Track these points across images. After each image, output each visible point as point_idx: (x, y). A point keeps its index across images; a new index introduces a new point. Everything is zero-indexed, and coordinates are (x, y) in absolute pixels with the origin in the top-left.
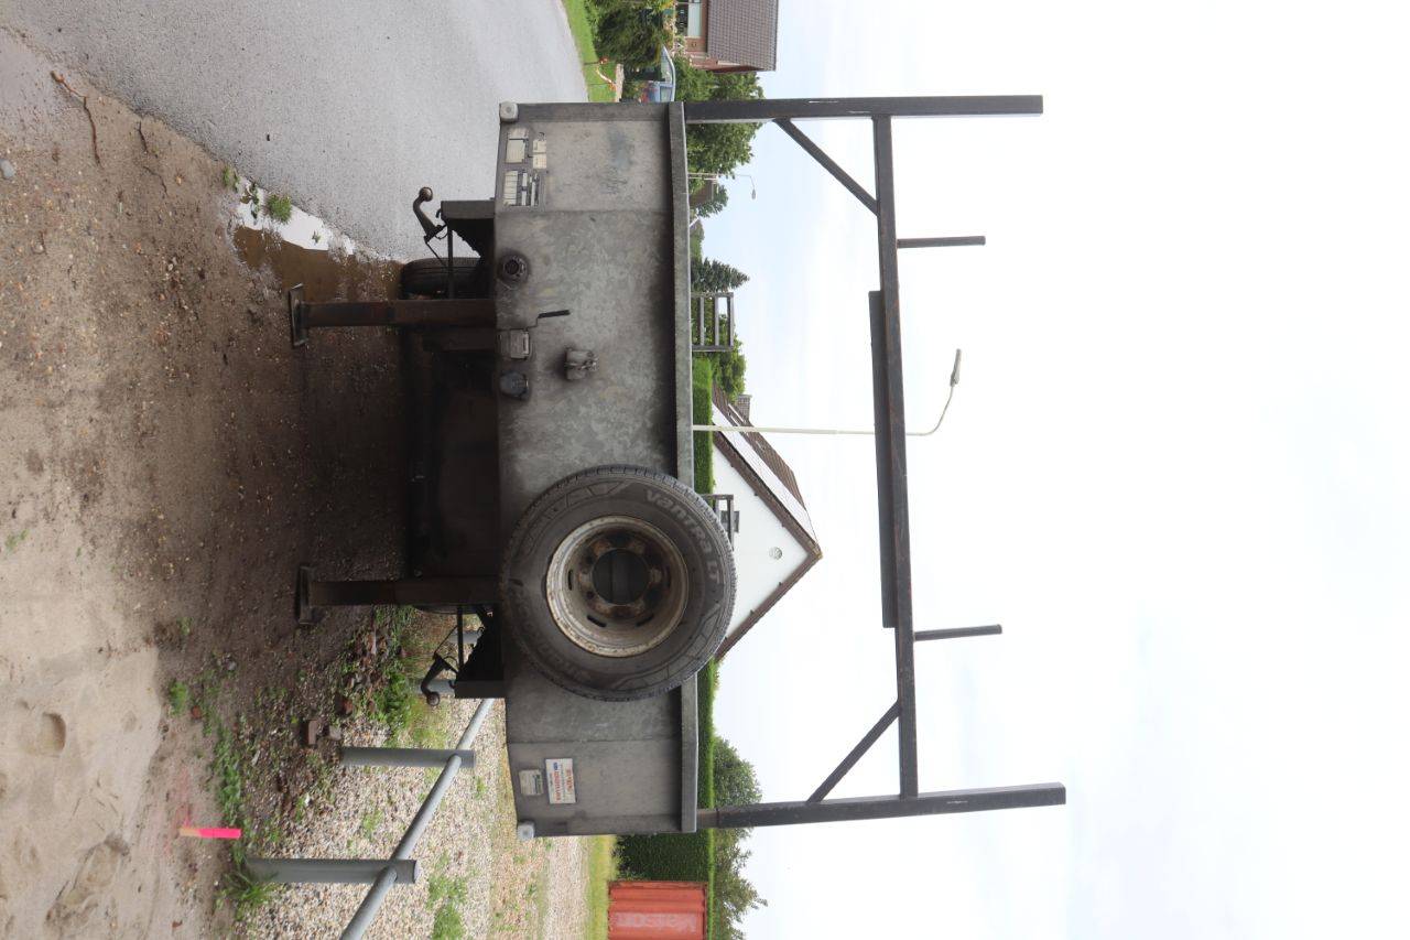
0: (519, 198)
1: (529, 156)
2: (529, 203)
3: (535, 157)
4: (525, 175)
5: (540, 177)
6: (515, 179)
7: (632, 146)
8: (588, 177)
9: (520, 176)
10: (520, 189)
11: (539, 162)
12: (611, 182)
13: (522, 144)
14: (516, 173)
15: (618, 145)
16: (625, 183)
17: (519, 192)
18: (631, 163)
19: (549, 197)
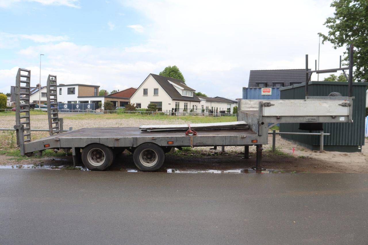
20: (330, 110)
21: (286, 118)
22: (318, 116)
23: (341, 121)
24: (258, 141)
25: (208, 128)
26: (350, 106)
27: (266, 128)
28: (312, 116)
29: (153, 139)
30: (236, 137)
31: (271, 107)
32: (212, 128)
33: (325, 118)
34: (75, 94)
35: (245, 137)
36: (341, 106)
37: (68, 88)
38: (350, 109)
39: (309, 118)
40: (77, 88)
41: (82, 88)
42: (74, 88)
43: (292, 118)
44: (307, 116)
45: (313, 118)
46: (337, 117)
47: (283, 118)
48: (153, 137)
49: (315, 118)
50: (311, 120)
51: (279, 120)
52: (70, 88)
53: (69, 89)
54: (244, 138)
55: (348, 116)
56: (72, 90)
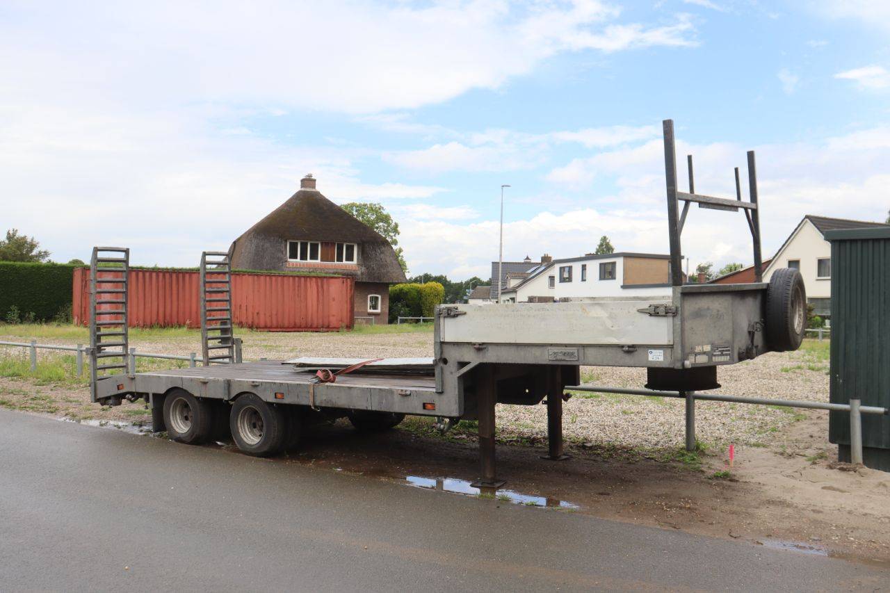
0: (726, 355)
1: (704, 353)
2: (729, 350)
3: (705, 350)
4: (715, 353)
5: (714, 347)
6: (717, 358)
7: (699, 309)
8: (715, 327)
9: (715, 356)
10: (722, 355)
11: (707, 348)
12: (719, 317)
13: (698, 357)
14: (714, 358)
15: (698, 314)
16: (718, 311)
17: (723, 355)
18: (708, 309)
19: (725, 342)
20: (613, 329)
21: (499, 348)
22: (584, 346)
23: (651, 362)
24: (437, 407)
25: (414, 369)
26: (674, 317)
27: (452, 373)
28: (566, 345)
29: (252, 386)
30: (391, 392)
31: (460, 318)
32: (422, 370)
33: (602, 351)
34: (615, 278)
35: (408, 393)
36: (647, 315)
37: (601, 264)
38: (674, 325)
39: (556, 350)
40: (620, 262)
41: (631, 261)
42: (614, 263)
43: (513, 350)
44: (551, 345)
45: (569, 351)
46: (640, 351)
47: (490, 348)
48: (253, 382)
49: (574, 350)
50: (563, 358)
51: (481, 354)
52: (605, 264)
53: (603, 266)
54: (406, 395)
55: (671, 347)
56: (609, 268)
